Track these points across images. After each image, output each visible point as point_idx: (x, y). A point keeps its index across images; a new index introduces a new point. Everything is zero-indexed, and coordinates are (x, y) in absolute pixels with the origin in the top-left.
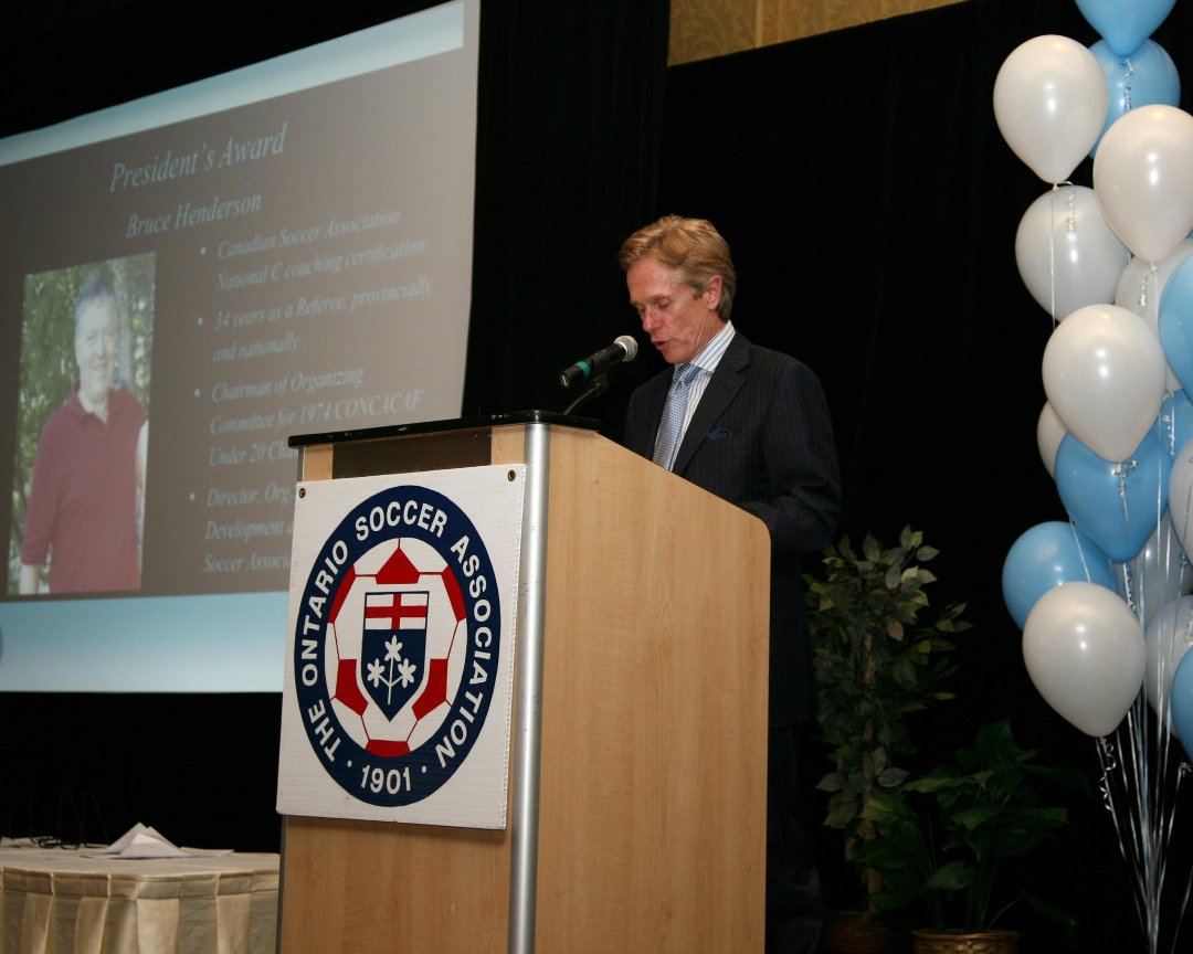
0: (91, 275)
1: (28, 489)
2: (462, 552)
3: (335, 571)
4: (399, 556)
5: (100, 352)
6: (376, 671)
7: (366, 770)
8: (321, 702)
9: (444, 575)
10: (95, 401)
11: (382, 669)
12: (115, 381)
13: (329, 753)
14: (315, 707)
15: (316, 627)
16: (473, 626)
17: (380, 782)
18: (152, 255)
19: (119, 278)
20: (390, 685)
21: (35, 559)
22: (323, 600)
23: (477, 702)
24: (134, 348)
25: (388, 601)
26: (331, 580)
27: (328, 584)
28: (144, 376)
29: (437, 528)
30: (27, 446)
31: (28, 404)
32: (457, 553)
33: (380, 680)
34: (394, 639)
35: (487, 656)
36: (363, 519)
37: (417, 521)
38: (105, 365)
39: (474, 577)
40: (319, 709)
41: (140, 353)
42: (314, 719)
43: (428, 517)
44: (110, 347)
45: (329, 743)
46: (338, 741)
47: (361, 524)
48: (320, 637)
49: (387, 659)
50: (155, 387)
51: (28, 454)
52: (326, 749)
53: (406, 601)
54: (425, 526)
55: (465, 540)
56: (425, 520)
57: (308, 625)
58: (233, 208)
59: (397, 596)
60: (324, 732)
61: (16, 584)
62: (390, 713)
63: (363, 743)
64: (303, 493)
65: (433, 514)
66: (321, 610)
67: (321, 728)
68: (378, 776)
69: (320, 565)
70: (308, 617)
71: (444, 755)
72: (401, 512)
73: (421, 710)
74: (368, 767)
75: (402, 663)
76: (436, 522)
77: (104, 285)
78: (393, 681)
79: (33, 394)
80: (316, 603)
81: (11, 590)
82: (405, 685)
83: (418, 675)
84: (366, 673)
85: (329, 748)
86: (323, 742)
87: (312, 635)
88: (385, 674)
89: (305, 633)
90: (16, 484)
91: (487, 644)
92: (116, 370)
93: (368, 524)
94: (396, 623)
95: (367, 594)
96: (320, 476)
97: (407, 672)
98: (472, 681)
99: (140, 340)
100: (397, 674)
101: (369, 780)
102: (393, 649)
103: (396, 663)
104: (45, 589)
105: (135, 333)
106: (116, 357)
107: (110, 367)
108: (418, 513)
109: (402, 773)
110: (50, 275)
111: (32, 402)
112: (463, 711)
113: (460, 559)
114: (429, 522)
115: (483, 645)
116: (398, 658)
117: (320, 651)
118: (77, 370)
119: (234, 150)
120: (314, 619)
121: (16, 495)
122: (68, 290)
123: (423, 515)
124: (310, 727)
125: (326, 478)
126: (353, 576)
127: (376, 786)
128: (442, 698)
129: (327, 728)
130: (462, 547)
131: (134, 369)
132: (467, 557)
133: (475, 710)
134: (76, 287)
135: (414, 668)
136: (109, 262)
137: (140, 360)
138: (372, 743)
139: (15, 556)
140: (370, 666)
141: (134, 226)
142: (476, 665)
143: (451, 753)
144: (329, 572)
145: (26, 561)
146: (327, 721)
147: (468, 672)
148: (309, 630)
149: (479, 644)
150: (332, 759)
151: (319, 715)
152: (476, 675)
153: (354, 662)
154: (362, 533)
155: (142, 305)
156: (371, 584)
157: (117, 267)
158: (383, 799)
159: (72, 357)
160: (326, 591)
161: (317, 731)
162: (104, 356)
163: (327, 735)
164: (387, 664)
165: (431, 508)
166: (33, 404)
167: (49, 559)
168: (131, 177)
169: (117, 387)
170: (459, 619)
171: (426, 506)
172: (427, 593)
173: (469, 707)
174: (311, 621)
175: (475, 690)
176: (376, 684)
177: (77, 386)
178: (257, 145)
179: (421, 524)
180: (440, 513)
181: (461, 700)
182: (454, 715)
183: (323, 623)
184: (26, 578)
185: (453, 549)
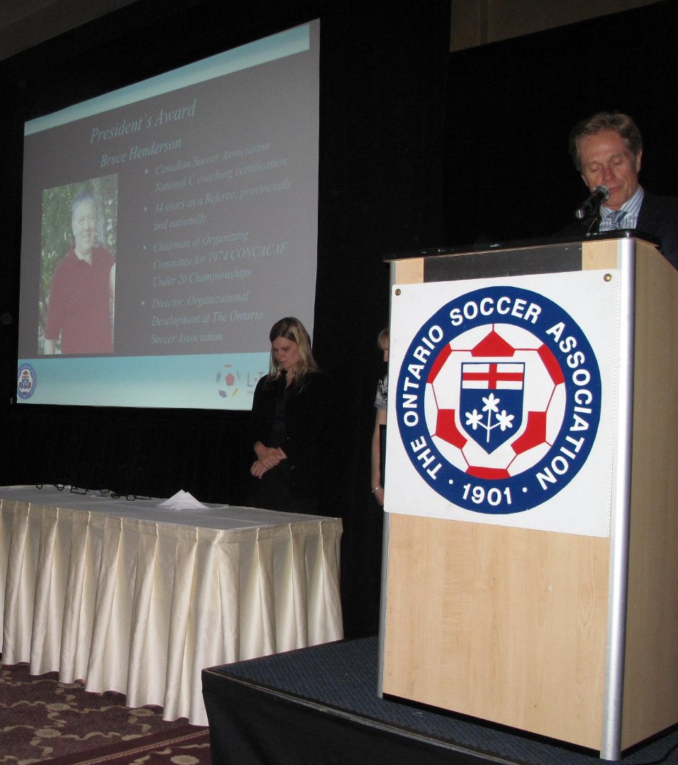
0: (81, 188)
1: (47, 300)
2: (558, 336)
3: (432, 347)
4: (493, 336)
5: (86, 228)
6: (474, 419)
7: (467, 487)
8: (422, 438)
9: (540, 351)
10: (84, 254)
11: (481, 417)
12: (95, 243)
13: (432, 474)
14: (417, 441)
15: (416, 386)
16: (571, 389)
17: (482, 496)
18: (116, 175)
19: (97, 189)
20: (489, 428)
21: (51, 335)
22: (422, 367)
23: (579, 444)
24: (106, 224)
25: (485, 369)
26: (428, 353)
27: (425, 356)
28: (112, 240)
29: (531, 317)
30: (46, 278)
31: (46, 256)
32: (553, 336)
33: (478, 425)
34: (492, 396)
35: (589, 411)
36: (457, 311)
37: (511, 311)
38: (90, 235)
39: (573, 351)
40: (421, 443)
41: (110, 227)
42: (415, 450)
43: (522, 309)
44: (92, 225)
45: (432, 466)
46: (439, 466)
47: (455, 314)
48: (420, 393)
49: (484, 409)
50: (119, 245)
51: (46, 282)
52: (428, 471)
53: (501, 369)
54: (520, 316)
55: (561, 326)
56: (518, 311)
57: (407, 384)
58: (164, 148)
59: (493, 366)
60: (426, 459)
61: (42, 349)
62: (489, 448)
63: (464, 468)
64: (398, 292)
65: (526, 307)
66: (420, 374)
67: (423, 456)
68: (478, 492)
69: (417, 342)
70: (407, 379)
71: (546, 482)
72: (495, 306)
73: (519, 447)
74: (469, 485)
75: (500, 413)
76: (529, 312)
77: (88, 192)
78: (491, 425)
79: (49, 251)
80: (415, 370)
81: (39, 353)
82: (503, 429)
83: (517, 423)
84: (464, 419)
85: (431, 470)
86: (425, 466)
87: (411, 391)
88: (484, 421)
89: (405, 389)
90: (40, 298)
91: (588, 402)
92: (96, 237)
93: (462, 313)
94: (492, 385)
95: (463, 364)
96: (413, 281)
97: (505, 421)
98: (572, 429)
99: (110, 220)
100: (494, 421)
101: (471, 494)
102: (491, 403)
103: (493, 414)
104: (59, 352)
105: (106, 217)
106: (96, 230)
107: (93, 235)
108: (511, 306)
109: (502, 491)
110: (57, 189)
111: (48, 255)
112: (563, 450)
113: (556, 340)
114: (524, 312)
115: (584, 402)
116: (496, 410)
117: (420, 402)
118: (74, 237)
119: (164, 116)
120: (413, 379)
121: (41, 304)
122: (67, 197)
123: (516, 307)
124: (413, 456)
125: (418, 282)
126: (449, 351)
127: (477, 499)
128: (542, 439)
129: (429, 456)
130: (557, 330)
131: (106, 236)
132: (563, 337)
133: (577, 450)
134: (72, 195)
135: (511, 417)
136: (90, 180)
137: (110, 231)
138: (471, 469)
139: (41, 335)
140: (468, 414)
141: (105, 161)
142: (575, 417)
143: (553, 480)
144: (426, 347)
145: (48, 338)
146: (428, 451)
147: (568, 421)
148: (409, 388)
149: (580, 402)
150: (434, 478)
151: (420, 447)
152: (577, 423)
153: (452, 411)
154: (457, 320)
155: (110, 202)
156: (468, 357)
157: (96, 183)
158: (484, 508)
159: (70, 231)
160: (424, 361)
161: (419, 458)
162: (89, 230)
163: (428, 462)
164: (485, 414)
165: (524, 302)
166: (49, 256)
167: (60, 337)
168: (102, 135)
169: (97, 246)
170: (557, 382)
171: (518, 301)
172: (524, 363)
173: (571, 447)
174: (410, 381)
175: (577, 435)
176: (475, 427)
177: (74, 247)
178: (178, 113)
179: (514, 313)
180: (533, 306)
181: (560, 441)
182: (554, 451)
183: (422, 383)
184: (47, 346)
185: (549, 332)
